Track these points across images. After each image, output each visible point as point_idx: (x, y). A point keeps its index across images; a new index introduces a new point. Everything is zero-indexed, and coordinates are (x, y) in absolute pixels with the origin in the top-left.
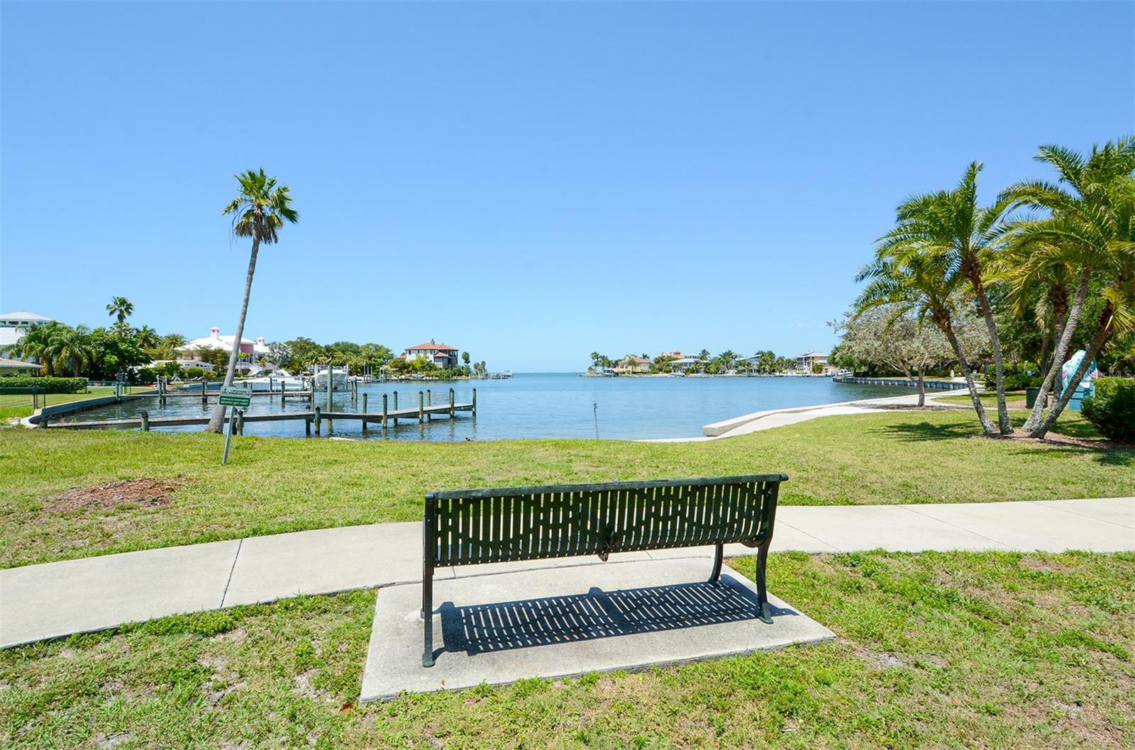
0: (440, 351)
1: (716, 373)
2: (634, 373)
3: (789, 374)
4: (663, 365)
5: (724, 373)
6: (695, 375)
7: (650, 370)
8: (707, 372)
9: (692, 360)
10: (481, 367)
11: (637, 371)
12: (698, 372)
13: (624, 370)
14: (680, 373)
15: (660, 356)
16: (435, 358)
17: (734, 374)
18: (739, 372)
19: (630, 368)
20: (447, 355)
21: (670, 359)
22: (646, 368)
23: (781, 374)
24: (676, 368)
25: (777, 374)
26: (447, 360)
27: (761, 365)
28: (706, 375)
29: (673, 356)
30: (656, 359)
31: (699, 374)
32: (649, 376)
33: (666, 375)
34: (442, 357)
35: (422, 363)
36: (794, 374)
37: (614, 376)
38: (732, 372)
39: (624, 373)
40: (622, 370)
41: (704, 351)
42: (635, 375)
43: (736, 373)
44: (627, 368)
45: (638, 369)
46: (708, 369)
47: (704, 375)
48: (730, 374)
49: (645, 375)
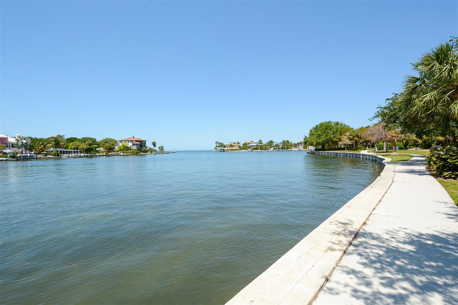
0: (137, 141)
1: (265, 149)
2: (232, 150)
3: (294, 150)
4: (245, 146)
5: (269, 149)
6: (256, 150)
7: (239, 149)
8: (262, 149)
9: (255, 144)
10: (161, 148)
11: (233, 149)
12: (257, 149)
13: (228, 149)
14: (250, 150)
15: (245, 142)
16: (133, 144)
17: (273, 150)
18: (274, 149)
19: (230, 148)
20: (139, 143)
21: (249, 144)
22: (237, 148)
23: (291, 150)
24: (249, 147)
25: (290, 149)
26: (139, 145)
27: (283, 146)
28: (261, 150)
29: (250, 143)
30: (243, 144)
31: (258, 150)
32: (238, 151)
33: (245, 151)
34: (136, 144)
35: (124, 146)
36: (296, 149)
37: (223, 151)
38: (272, 149)
39: (228, 150)
40: (227, 149)
41: (260, 140)
42: (232, 151)
43: (273, 149)
44: (229, 148)
45: (234, 148)
46: (262, 148)
47: (260, 151)
48: (271, 150)
49: (236, 151)
